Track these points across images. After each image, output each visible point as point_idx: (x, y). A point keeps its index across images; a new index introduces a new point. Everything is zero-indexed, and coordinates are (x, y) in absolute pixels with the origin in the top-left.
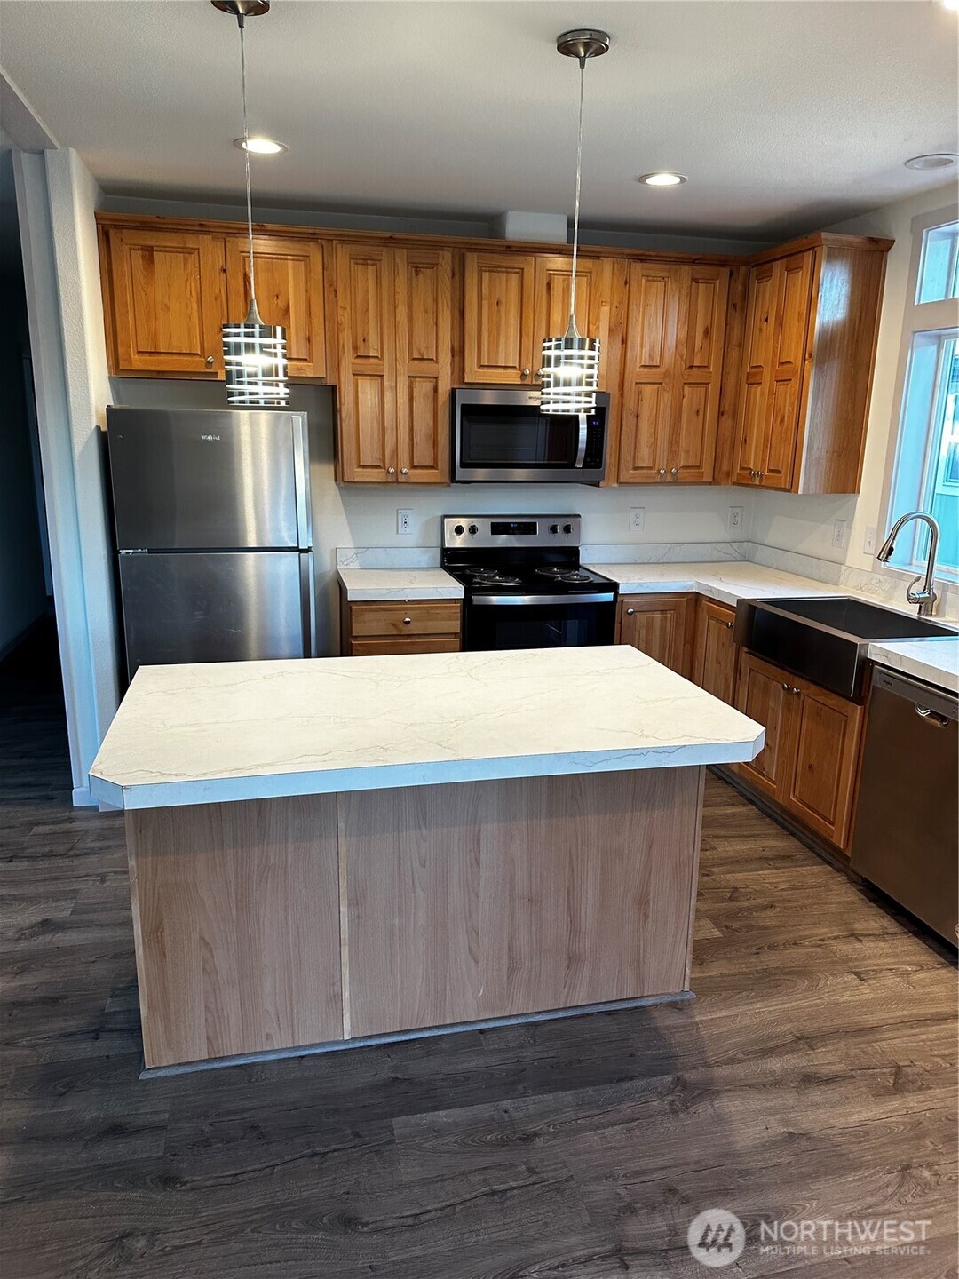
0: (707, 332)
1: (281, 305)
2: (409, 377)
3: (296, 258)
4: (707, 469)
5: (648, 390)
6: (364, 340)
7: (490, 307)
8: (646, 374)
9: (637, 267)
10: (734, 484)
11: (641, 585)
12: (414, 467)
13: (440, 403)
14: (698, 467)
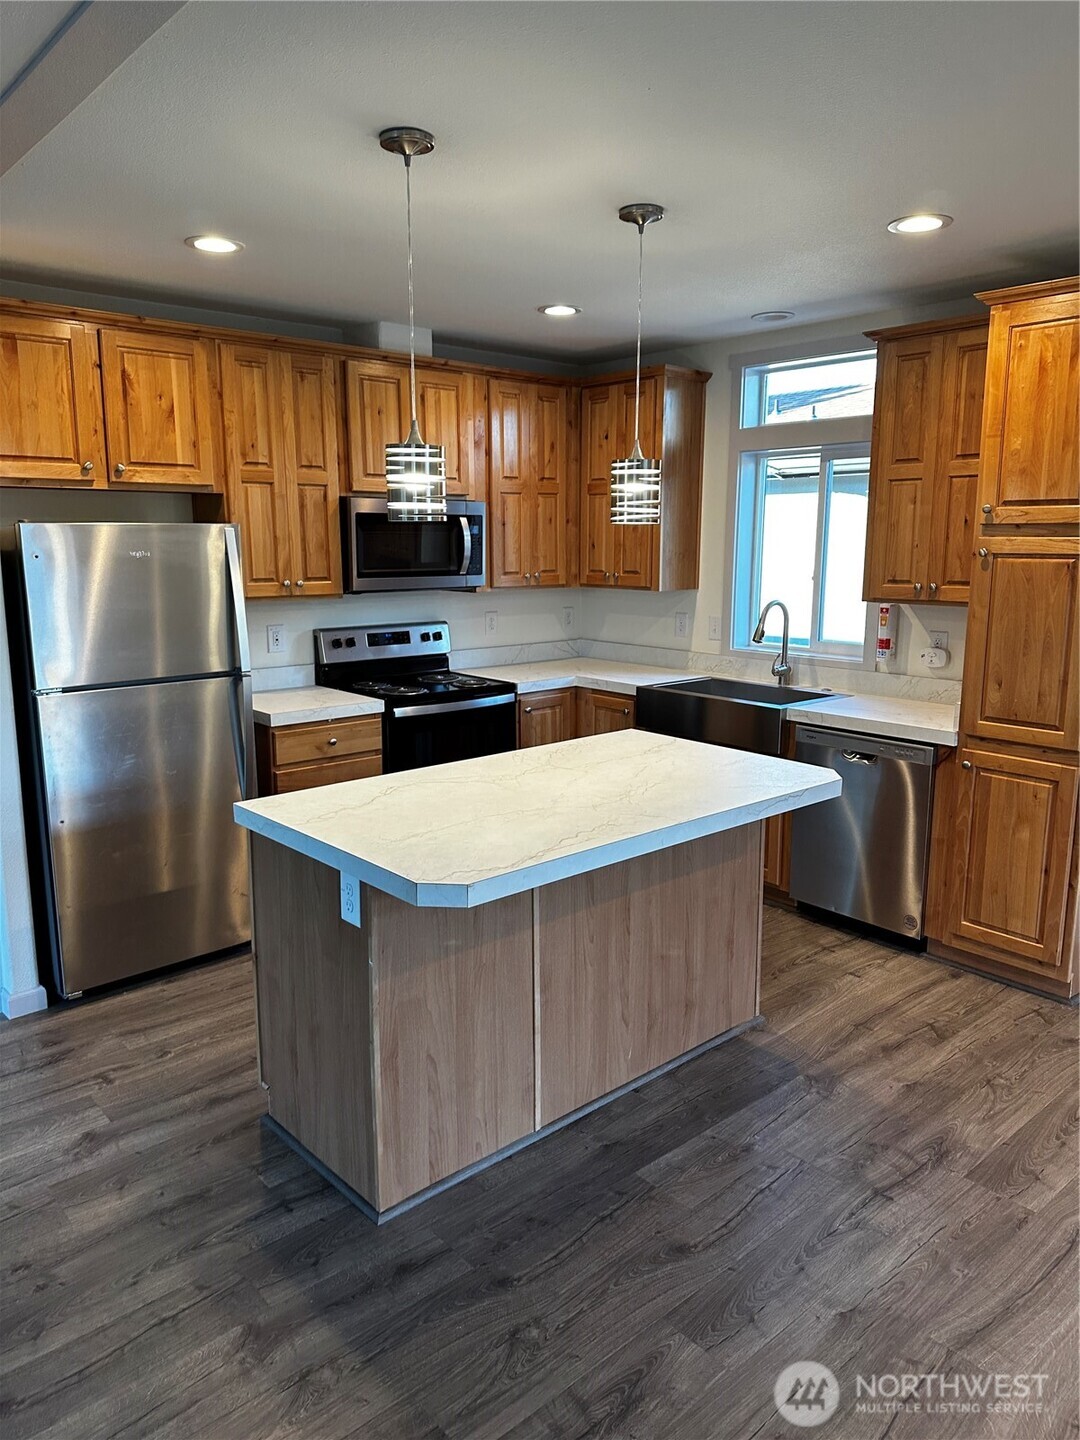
0: (553, 446)
1: (164, 406)
2: (299, 484)
3: (179, 355)
4: (561, 572)
5: (511, 499)
6: (253, 446)
7: (372, 416)
8: (507, 486)
9: (494, 383)
10: (581, 585)
11: (534, 684)
12: (307, 579)
13: (330, 512)
14: (553, 571)
